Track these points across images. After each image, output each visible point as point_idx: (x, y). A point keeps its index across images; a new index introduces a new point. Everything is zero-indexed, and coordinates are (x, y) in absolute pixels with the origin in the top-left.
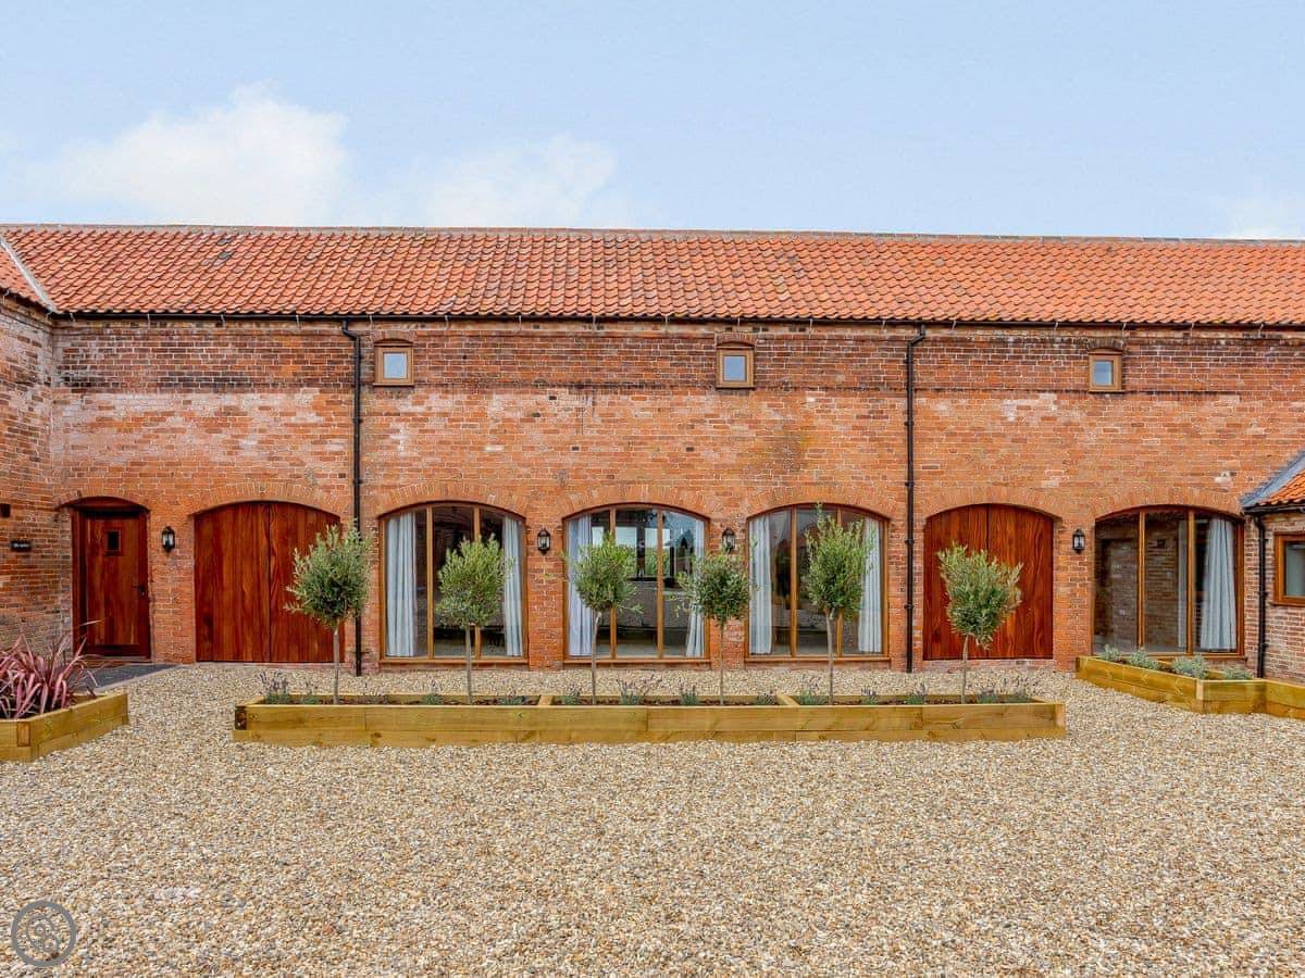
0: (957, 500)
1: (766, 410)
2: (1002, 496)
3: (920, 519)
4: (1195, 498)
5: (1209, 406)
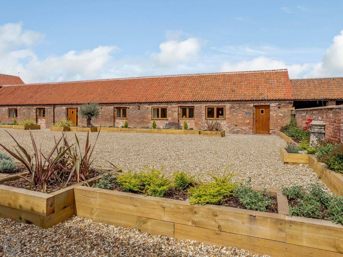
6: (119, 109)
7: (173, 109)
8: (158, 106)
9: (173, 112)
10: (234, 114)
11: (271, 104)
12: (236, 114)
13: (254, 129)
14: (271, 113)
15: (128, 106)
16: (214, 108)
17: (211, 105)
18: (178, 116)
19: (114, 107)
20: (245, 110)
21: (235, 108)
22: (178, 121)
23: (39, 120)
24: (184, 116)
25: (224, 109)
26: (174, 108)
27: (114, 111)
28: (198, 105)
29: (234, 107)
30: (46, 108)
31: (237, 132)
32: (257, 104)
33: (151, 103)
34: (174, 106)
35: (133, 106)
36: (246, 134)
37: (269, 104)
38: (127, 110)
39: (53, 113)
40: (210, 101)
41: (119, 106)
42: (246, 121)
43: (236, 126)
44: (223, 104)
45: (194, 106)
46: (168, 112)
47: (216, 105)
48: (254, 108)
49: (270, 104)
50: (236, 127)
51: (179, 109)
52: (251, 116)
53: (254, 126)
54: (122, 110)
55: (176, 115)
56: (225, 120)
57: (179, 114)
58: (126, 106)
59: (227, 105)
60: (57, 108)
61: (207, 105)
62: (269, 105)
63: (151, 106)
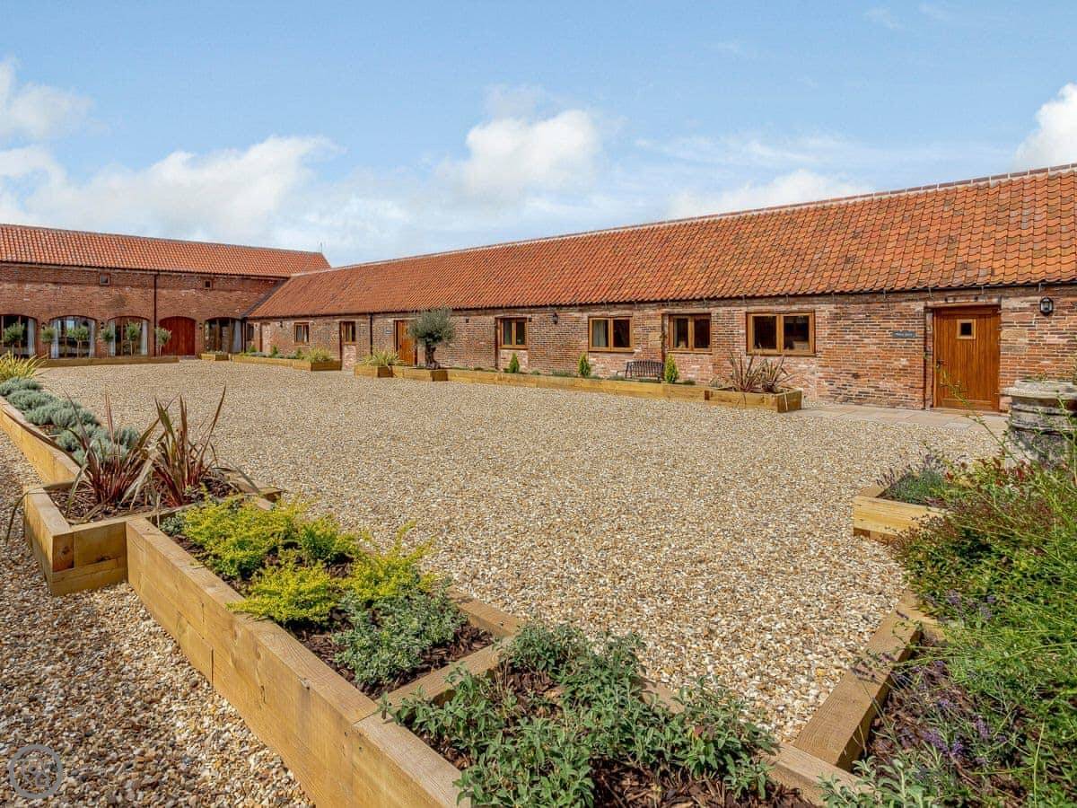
0: (168, 315)
1: (114, 291)
2: (181, 315)
3: (158, 320)
4: (230, 315)
5: (233, 294)
6: (507, 322)
7: (647, 323)
8: (603, 312)
9: (649, 330)
10: (848, 337)
11: (1003, 301)
12: (857, 337)
13: (929, 389)
14: (1005, 333)
15: (529, 316)
16: (775, 318)
17: (764, 308)
18: (662, 343)
19: (496, 318)
20: (892, 324)
21: (852, 316)
22: (664, 356)
23: (345, 348)
24: (682, 344)
25: (811, 320)
26: (649, 317)
27: (496, 327)
28: (721, 310)
29: (846, 316)
30: (356, 320)
31: (861, 399)
32: (941, 303)
33: (586, 304)
34: (652, 312)
35: (541, 315)
36: (893, 405)
37: (995, 301)
38: (527, 325)
39: (369, 334)
40: (762, 297)
41: (507, 315)
42: (896, 363)
43: (856, 376)
44: (805, 306)
45: (709, 314)
46: (634, 332)
47: (783, 308)
48: (929, 317)
49: (1000, 301)
50: (854, 381)
51: (666, 322)
52: (917, 344)
53: (929, 380)
54: (514, 325)
55: (655, 339)
56: (815, 356)
57: (664, 336)
58: (524, 315)
59: (823, 307)
60: (378, 322)
61: (752, 309)
62: (998, 306)
63: (585, 315)
